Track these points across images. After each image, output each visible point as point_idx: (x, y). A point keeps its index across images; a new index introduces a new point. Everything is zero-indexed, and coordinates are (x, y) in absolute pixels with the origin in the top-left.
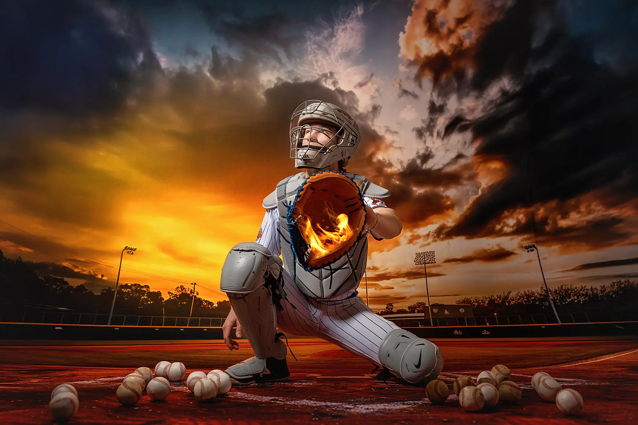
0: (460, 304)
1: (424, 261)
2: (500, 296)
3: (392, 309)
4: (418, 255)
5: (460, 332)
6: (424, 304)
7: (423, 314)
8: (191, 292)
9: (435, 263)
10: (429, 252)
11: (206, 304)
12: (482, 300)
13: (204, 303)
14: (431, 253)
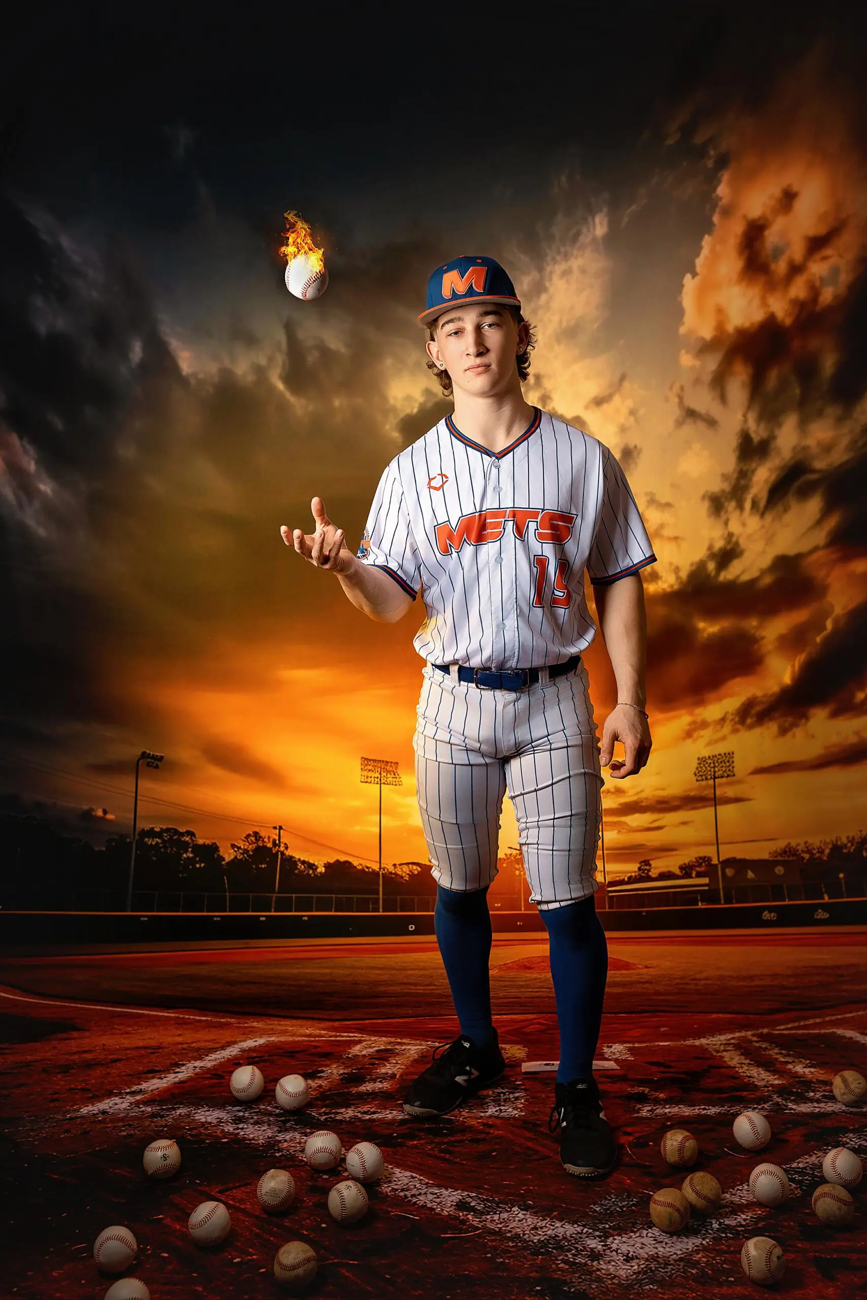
0: (776, 857)
1: (713, 774)
2: (853, 838)
3: (649, 871)
4: (702, 761)
5: (774, 916)
6: (710, 859)
7: (706, 880)
8: (275, 844)
9: (734, 775)
10: (723, 755)
11: (303, 867)
12: (818, 849)
13: (300, 865)
14: (726, 757)
